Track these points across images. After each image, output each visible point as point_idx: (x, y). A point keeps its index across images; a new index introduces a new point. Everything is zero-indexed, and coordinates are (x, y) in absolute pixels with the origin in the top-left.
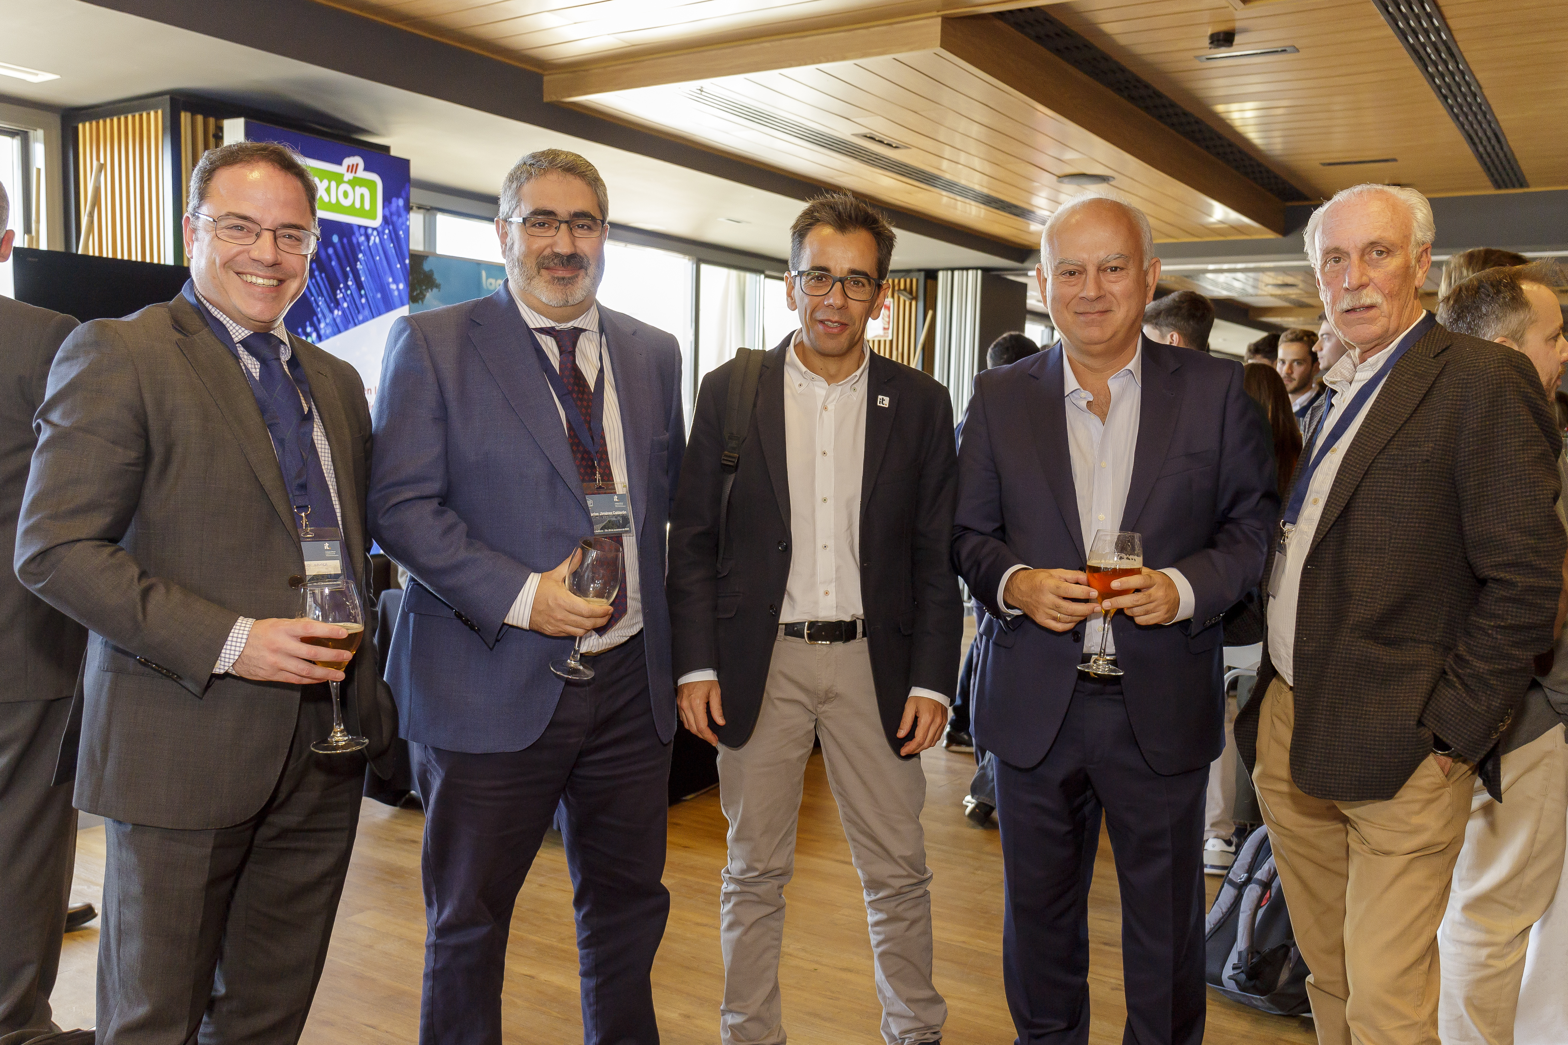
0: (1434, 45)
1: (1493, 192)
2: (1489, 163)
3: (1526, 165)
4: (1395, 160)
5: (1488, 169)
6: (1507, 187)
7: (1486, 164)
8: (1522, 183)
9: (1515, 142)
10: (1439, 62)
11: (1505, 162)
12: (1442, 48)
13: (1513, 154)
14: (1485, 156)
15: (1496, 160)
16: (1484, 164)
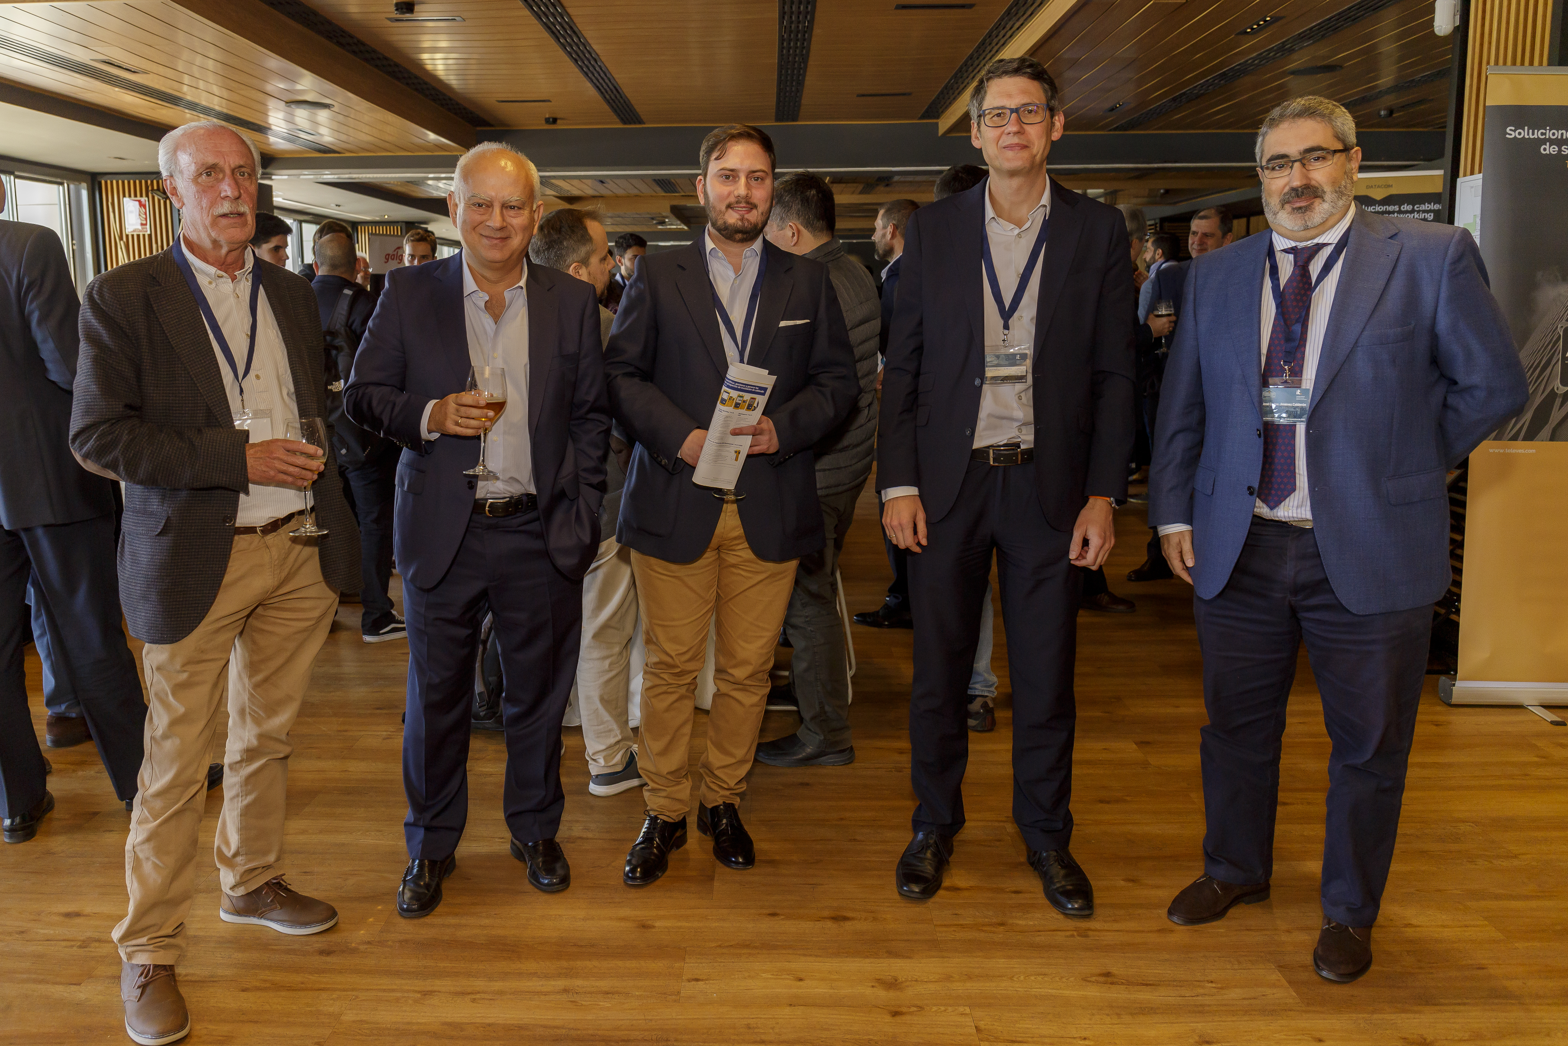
0: (560, 24)
1: (621, 126)
2: (615, 106)
3: (640, 108)
4: (549, 101)
5: (615, 111)
6: (630, 123)
7: (613, 107)
8: (640, 122)
9: (629, 92)
10: (566, 36)
11: (625, 107)
12: (567, 27)
13: (628, 100)
14: (611, 101)
15: (619, 104)
16: (612, 107)
